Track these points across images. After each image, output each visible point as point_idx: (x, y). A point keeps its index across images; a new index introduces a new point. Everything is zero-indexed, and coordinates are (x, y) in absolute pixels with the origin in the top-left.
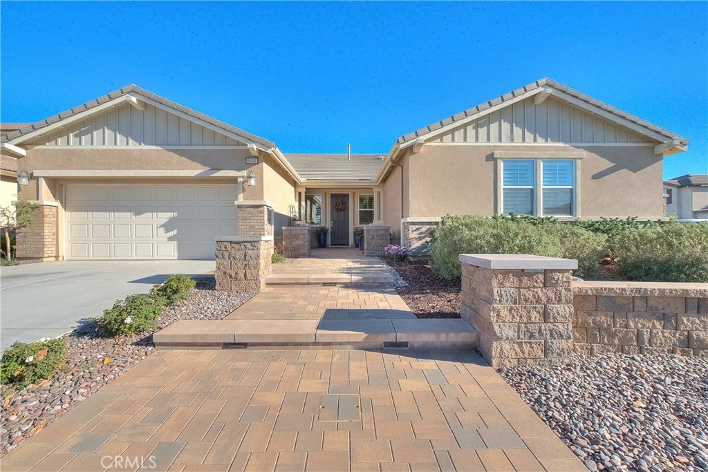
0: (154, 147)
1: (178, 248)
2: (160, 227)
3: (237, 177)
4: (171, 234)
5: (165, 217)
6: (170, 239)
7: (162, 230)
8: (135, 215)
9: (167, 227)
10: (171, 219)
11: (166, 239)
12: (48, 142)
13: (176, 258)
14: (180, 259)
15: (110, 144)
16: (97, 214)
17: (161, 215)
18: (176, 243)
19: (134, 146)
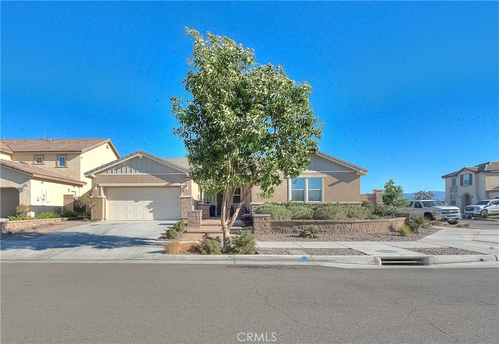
0: (147, 174)
1: (154, 215)
2: (146, 206)
3: (181, 186)
4: (151, 209)
5: (148, 202)
6: (150, 212)
9: (149, 207)
14: (154, 220)
17: (146, 201)
18: (152, 213)
19: (138, 173)
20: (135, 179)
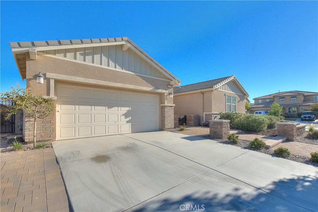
0: (130, 73)
1: (131, 127)
2: (122, 115)
3: (165, 93)
4: (128, 119)
5: (125, 110)
6: (128, 122)
7: (123, 117)
8: (108, 108)
9: (126, 115)
10: (128, 111)
11: (125, 122)
12: (58, 54)
13: (130, 132)
14: (132, 132)
15: (105, 65)
16: (82, 107)
17: (122, 108)
18: (130, 124)
19: (119, 69)
20: (114, 76)
